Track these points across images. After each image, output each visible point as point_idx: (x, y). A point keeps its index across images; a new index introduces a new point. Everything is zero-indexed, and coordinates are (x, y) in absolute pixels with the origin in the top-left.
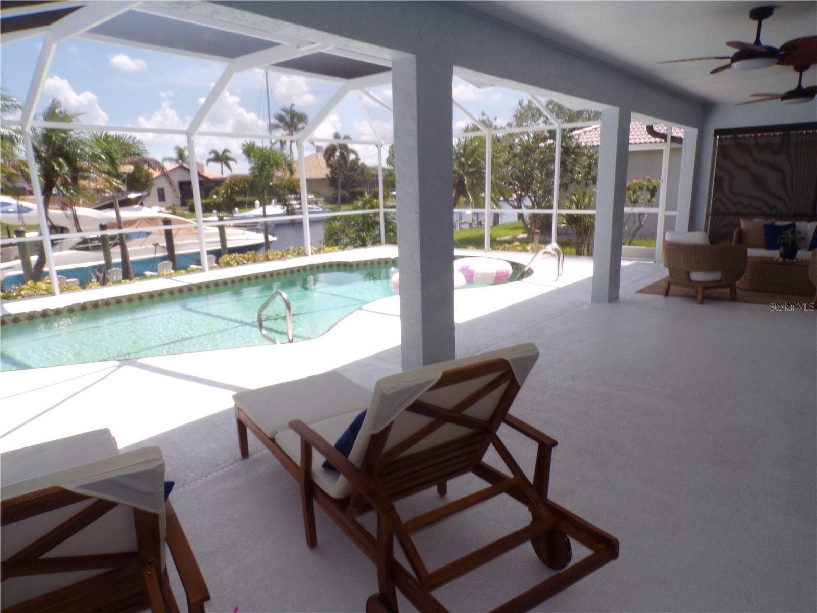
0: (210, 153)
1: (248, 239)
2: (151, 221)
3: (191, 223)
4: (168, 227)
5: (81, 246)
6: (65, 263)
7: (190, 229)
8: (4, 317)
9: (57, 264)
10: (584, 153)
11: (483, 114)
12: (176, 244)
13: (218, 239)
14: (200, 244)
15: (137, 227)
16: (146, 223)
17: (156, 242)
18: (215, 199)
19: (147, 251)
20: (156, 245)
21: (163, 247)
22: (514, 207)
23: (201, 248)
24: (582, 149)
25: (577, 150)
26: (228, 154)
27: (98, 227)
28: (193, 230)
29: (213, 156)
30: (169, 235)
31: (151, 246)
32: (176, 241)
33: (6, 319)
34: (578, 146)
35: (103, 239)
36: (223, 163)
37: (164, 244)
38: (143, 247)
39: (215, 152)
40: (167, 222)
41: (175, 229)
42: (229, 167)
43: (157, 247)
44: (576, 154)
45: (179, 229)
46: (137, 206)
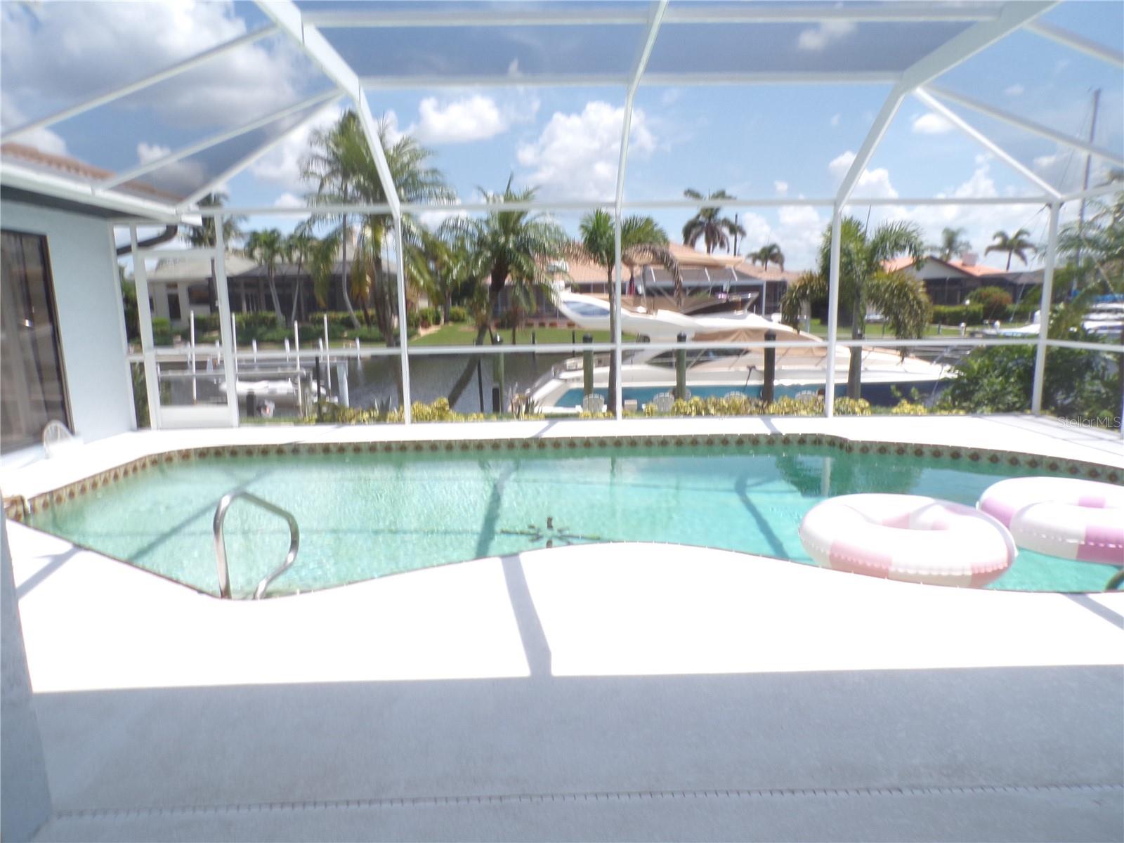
0: (995, 237)
1: (906, 372)
2: (753, 333)
3: (813, 340)
4: (770, 344)
5: (660, 360)
6: (632, 380)
7: (811, 349)
9: (624, 380)
12: (780, 370)
14: (826, 371)
15: (734, 340)
16: (746, 336)
17: (751, 364)
18: (967, 306)
19: (737, 375)
20: (751, 368)
21: (760, 372)
23: (828, 379)
26: (1024, 237)
27: (676, 338)
28: (814, 351)
29: (998, 241)
30: (770, 355)
31: (744, 369)
32: (781, 366)
35: (679, 353)
36: (1013, 251)
37: (762, 368)
38: (733, 369)
39: (1002, 234)
40: (770, 336)
41: (780, 348)
42: (1023, 258)
43: (753, 371)
45: (788, 349)
46: (739, 313)
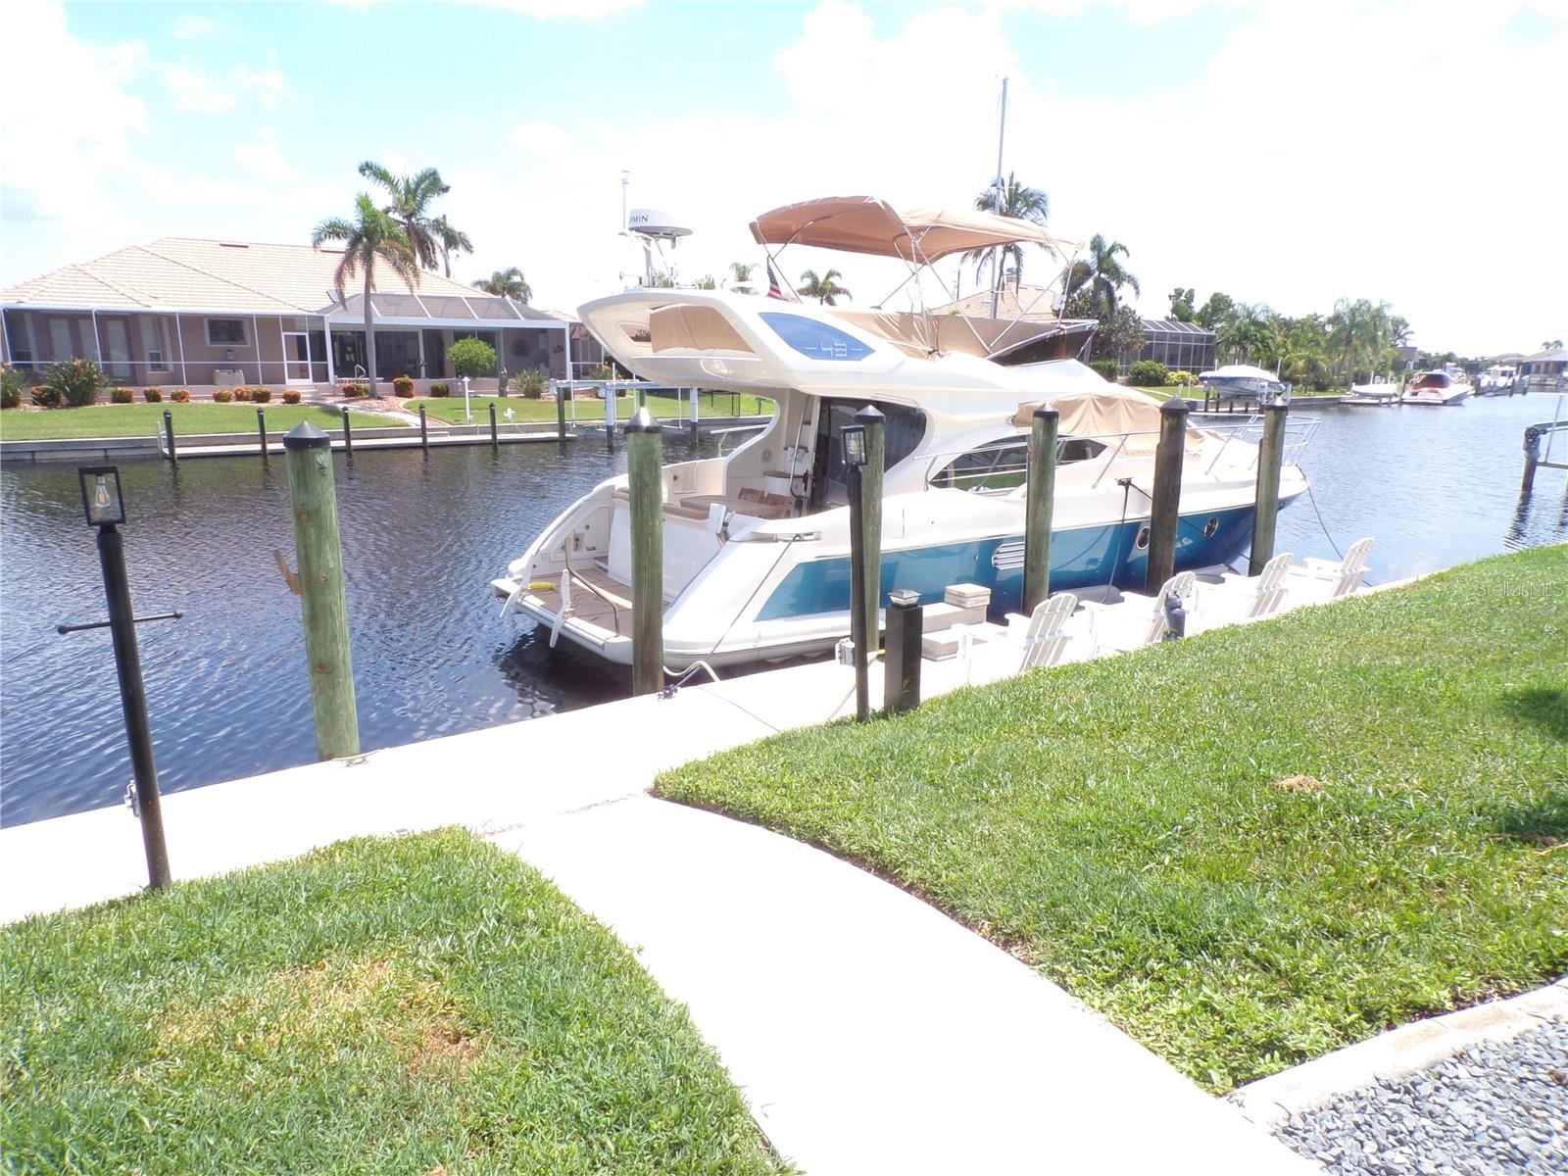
43: (1130, 487)
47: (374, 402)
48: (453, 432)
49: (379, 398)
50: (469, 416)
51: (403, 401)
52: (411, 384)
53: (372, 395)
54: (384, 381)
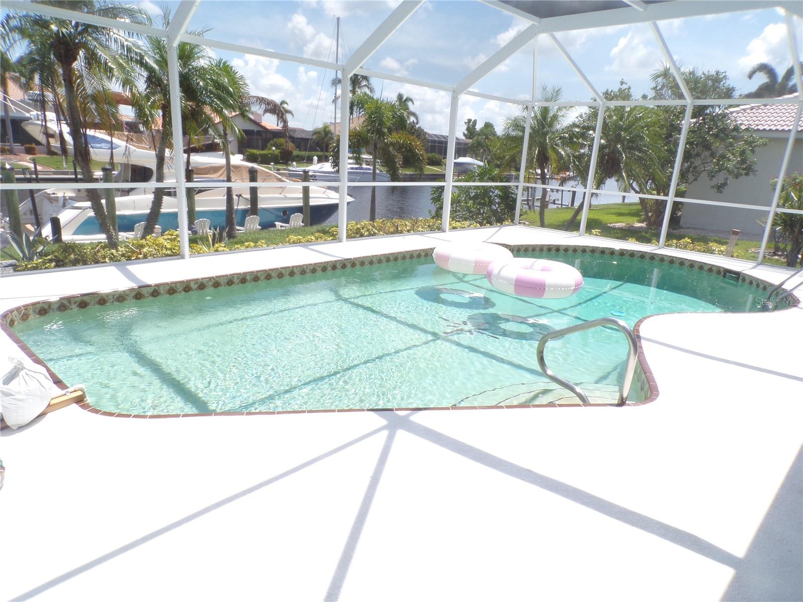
1: (329, 198)
8: (141, 289)
10: (743, 137)
11: (622, 83)
12: (260, 197)
13: (301, 195)
15: (221, 174)
17: (239, 193)
20: (239, 196)
21: (246, 199)
22: (637, 192)
24: (741, 132)
25: (735, 133)
26: (285, 106)
32: (260, 195)
33: (144, 291)
34: (736, 129)
37: (248, 196)
40: (253, 171)
43: (240, 198)
44: (733, 138)
47: (12, 157)
48: (55, 173)
49: (16, 154)
50: (65, 166)
51: (29, 157)
52: (34, 148)
53: (11, 152)
54: (20, 146)
